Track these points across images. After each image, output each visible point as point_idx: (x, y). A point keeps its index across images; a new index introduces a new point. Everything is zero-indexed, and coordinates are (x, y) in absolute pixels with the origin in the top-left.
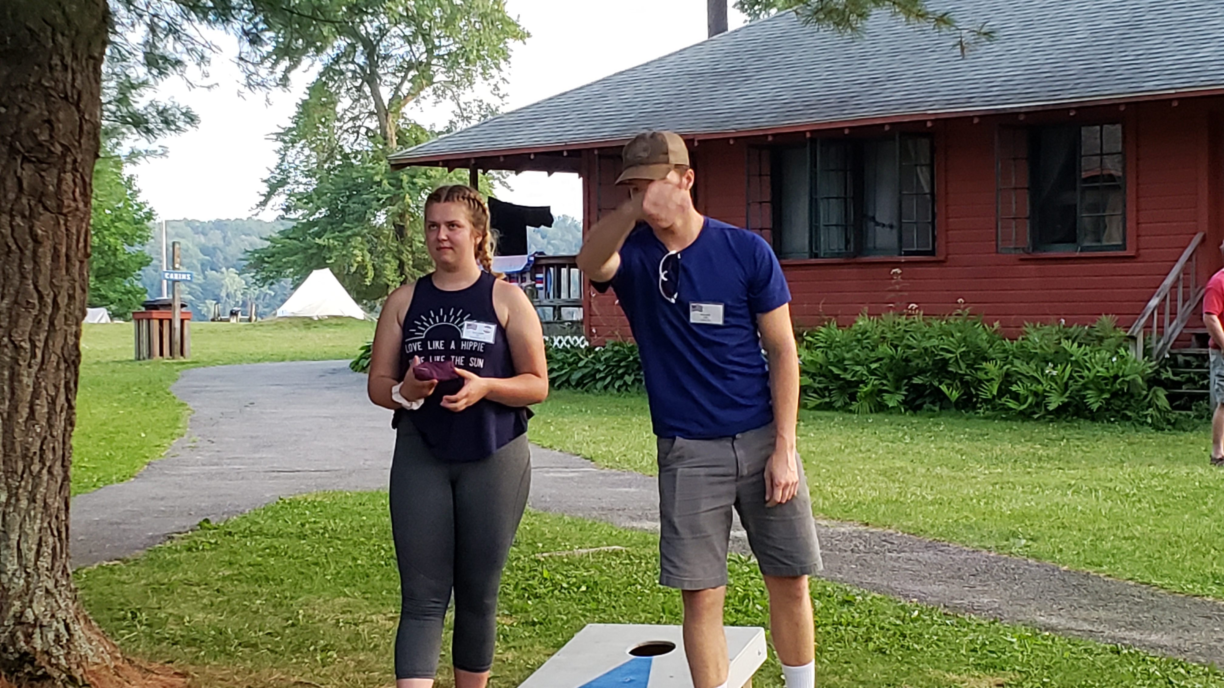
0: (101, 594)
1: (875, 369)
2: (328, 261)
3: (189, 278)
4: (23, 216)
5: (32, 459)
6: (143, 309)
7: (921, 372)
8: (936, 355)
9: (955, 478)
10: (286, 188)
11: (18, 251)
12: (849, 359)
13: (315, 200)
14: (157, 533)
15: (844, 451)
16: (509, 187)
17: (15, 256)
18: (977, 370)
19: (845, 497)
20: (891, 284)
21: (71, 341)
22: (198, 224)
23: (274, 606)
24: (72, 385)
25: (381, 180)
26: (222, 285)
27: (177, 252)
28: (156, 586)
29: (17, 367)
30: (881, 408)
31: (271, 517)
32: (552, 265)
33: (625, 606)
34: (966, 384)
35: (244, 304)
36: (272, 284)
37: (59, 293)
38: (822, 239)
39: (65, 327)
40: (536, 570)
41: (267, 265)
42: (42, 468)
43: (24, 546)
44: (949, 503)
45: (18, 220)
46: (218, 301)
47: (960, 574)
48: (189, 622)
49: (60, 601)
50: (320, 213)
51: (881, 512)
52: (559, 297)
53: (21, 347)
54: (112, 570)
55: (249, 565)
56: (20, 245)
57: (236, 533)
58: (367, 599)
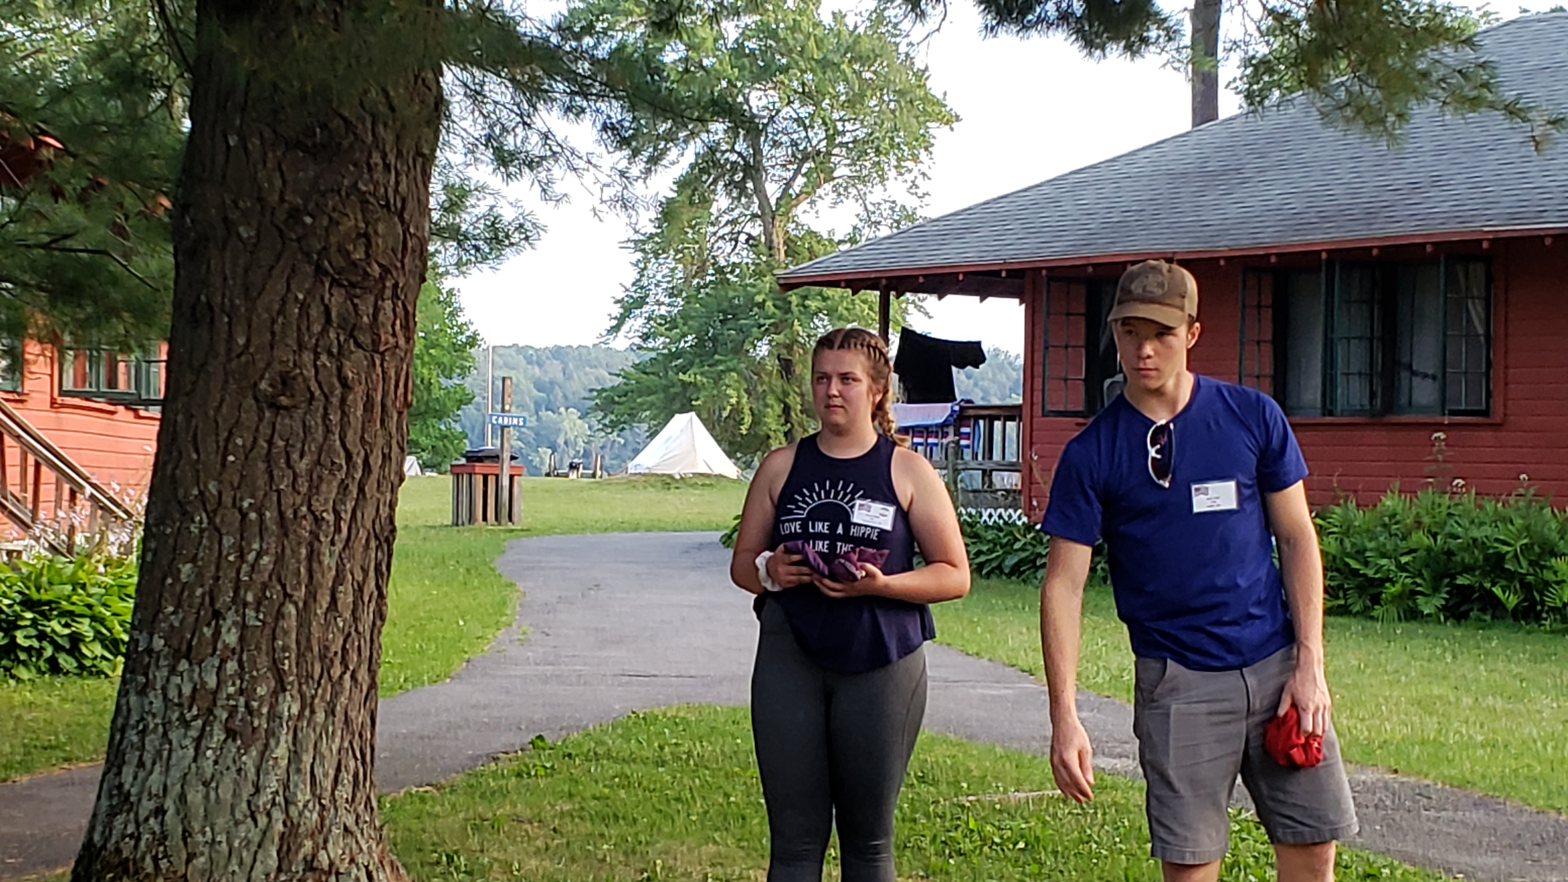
0: (409, 830)
1: (1406, 563)
2: (694, 403)
3: (521, 424)
4: (330, 354)
5: (332, 661)
6: (463, 461)
7: (1468, 569)
8: (1488, 548)
9: (1512, 712)
10: (644, 310)
11: (322, 398)
12: (1371, 550)
13: (681, 325)
14: (479, 753)
15: (1364, 672)
16: (927, 314)
17: (319, 404)
18: (1542, 568)
19: (1366, 733)
20: (1431, 453)
21: (384, 512)
22: (531, 352)
23: (625, 854)
24: (384, 568)
25: (764, 301)
26: (560, 430)
27: (508, 390)
28: (478, 822)
29: (316, 544)
30: (1413, 615)
31: (621, 736)
32: (983, 417)
33: (1076, 871)
34: (1527, 587)
35: (587, 454)
36: (623, 429)
37: (372, 452)
38: (1339, 391)
39: (378, 495)
40: (959, 819)
41: (617, 406)
42: (344, 673)
43: (318, 771)
44: (1506, 746)
45: (324, 358)
46: (554, 448)
47: (1519, 842)
48: (518, 871)
49: (362, 842)
50: (686, 342)
51: (1414, 756)
52: (991, 458)
53: (323, 518)
54: (423, 800)
55: (595, 798)
56: (326, 390)
57: (577, 755)
58: (742, 848)
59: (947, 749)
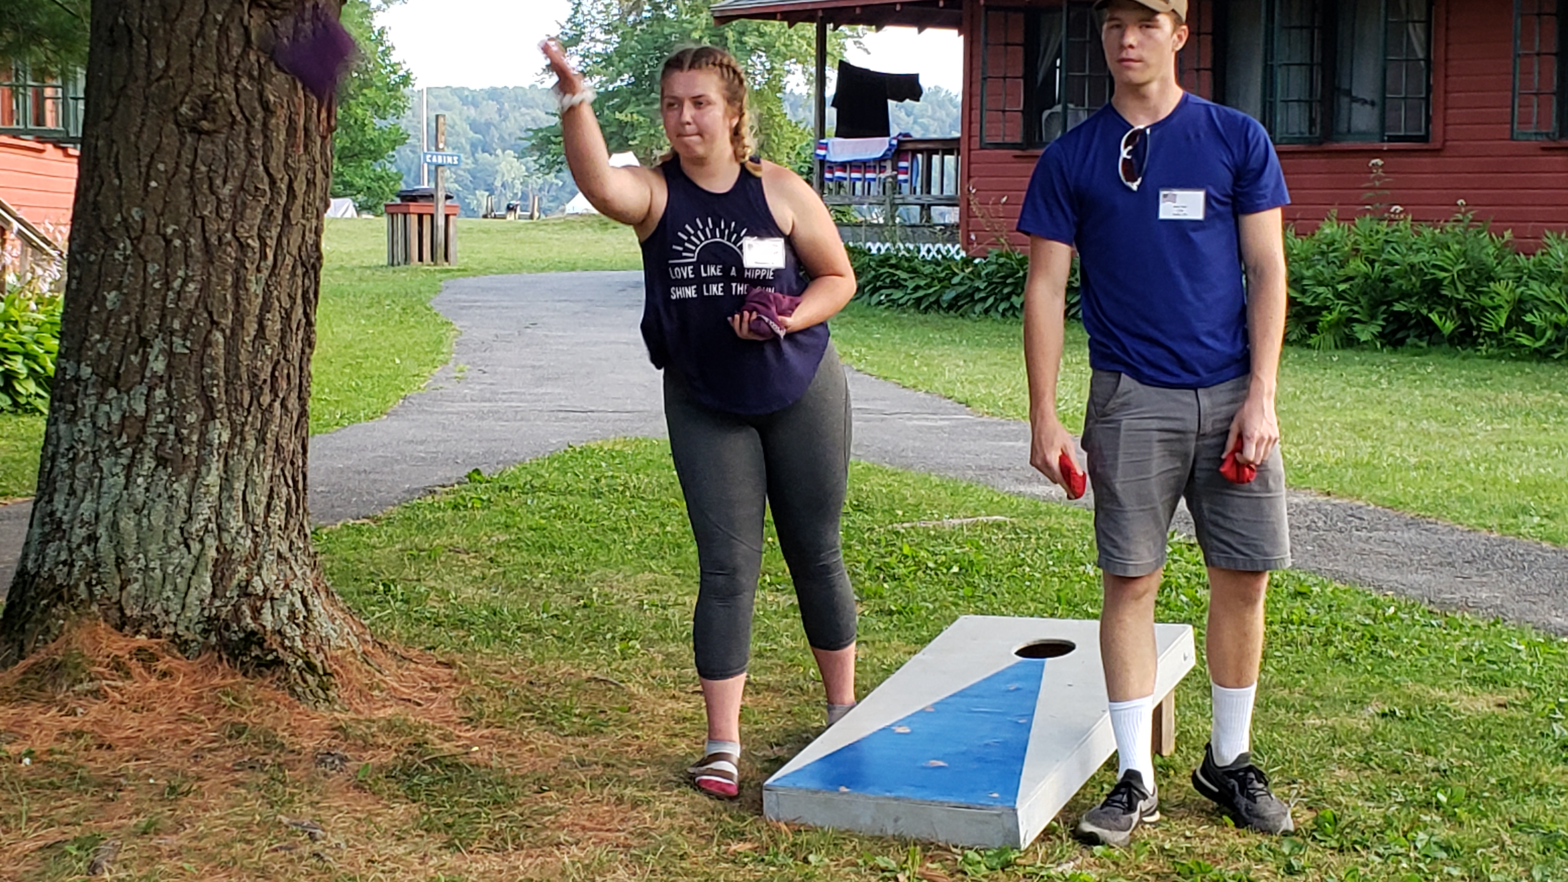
0: (346, 560)
1: (1343, 291)
2: (630, 143)
3: (456, 162)
4: (251, 77)
5: (261, 388)
6: (398, 201)
7: (1404, 296)
8: (1426, 274)
9: (1447, 436)
10: (579, 48)
11: (244, 122)
12: (1309, 278)
13: (616, 63)
14: (416, 486)
15: (1299, 399)
16: (866, 50)
17: (241, 128)
18: (1479, 293)
19: (1300, 457)
20: (1369, 180)
21: (310, 238)
22: (466, 93)
23: (561, 581)
24: (312, 296)
25: (701, 38)
26: (497, 172)
27: (441, 128)
28: (415, 552)
29: (242, 272)
30: (1349, 342)
31: (558, 469)
32: (921, 151)
33: (1009, 593)
34: (1463, 313)
35: (524, 197)
36: (560, 171)
37: (296, 177)
38: (1278, 119)
39: (304, 222)
40: (894, 545)
41: (553, 146)
42: (274, 400)
43: (251, 498)
44: (1438, 468)
45: (244, 81)
46: (491, 191)
47: (1450, 560)
48: (455, 599)
49: (296, 568)
50: (622, 80)
51: (1347, 479)
52: (929, 192)
53: (248, 245)
54: (359, 531)
55: (531, 528)
56: (247, 114)
57: (514, 488)
58: (678, 575)
59: (884, 478)
